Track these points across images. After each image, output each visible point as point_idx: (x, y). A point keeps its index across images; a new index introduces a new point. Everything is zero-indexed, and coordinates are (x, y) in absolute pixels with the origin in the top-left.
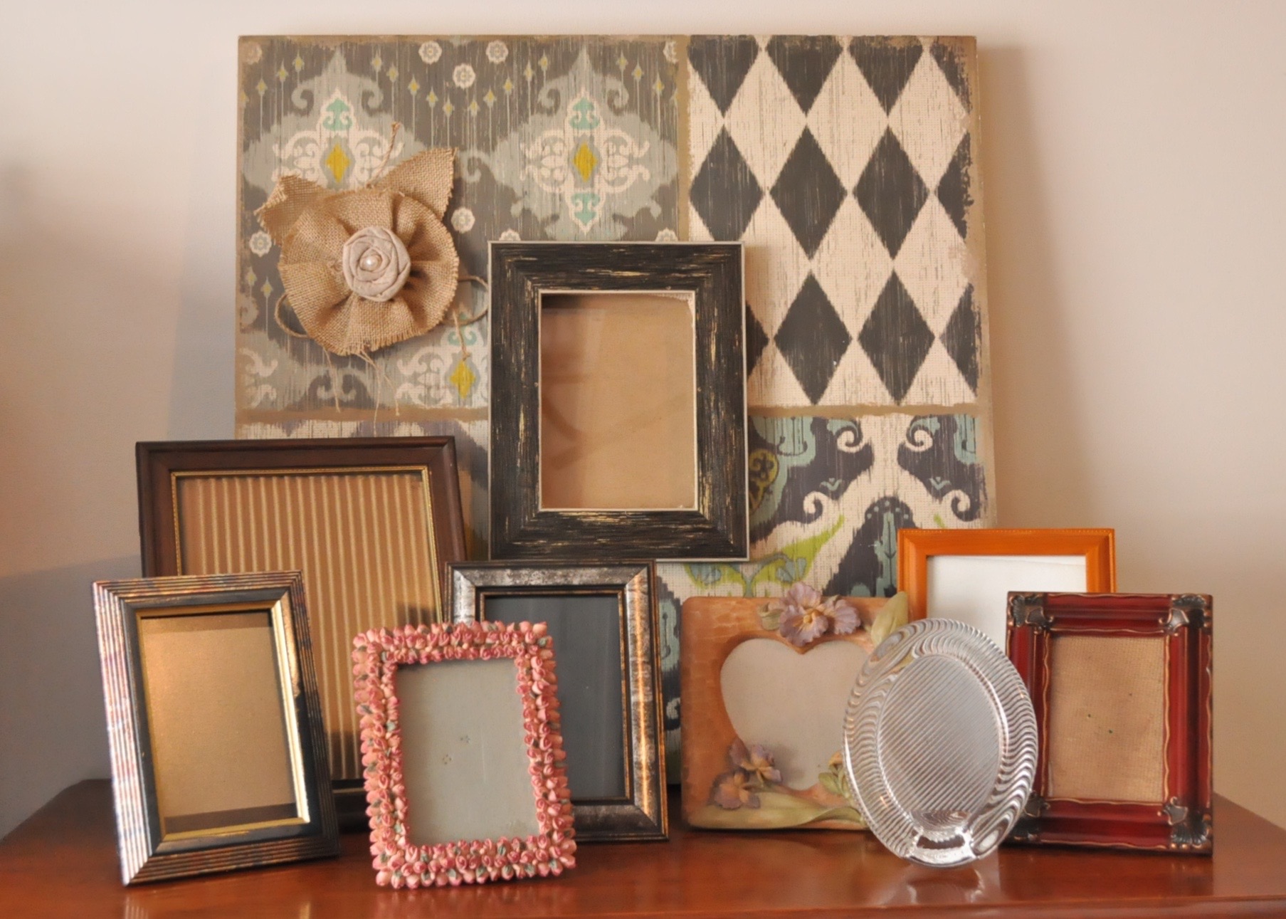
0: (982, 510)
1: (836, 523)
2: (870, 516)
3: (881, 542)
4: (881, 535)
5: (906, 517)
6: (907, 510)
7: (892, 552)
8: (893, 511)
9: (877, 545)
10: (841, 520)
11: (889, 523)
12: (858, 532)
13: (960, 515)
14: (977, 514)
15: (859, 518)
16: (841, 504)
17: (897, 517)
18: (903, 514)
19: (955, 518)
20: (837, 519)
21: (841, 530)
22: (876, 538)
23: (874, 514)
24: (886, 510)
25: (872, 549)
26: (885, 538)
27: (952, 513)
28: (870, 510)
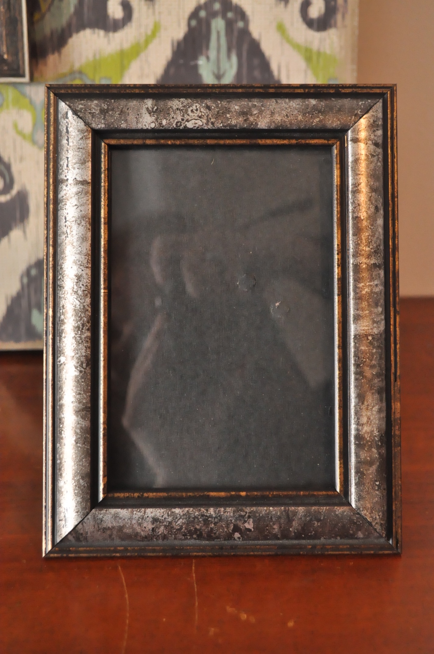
0: (339, 17)
1: (149, 33)
2: (194, 23)
3: (208, 58)
4: (208, 47)
5: (241, 24)
6: (241, 14)
7: (221, 72)
8: (224, 16)
9: (202, 62)
10: (156, 28)
11: (218, 33)
12: (179, 44)
13: (310, 23)
14: (332, 22)
15: (179, 25)
16: (157, 7)
17: (230, 25)
18: (236, 21)
19: (304, 27)
20: (151, 27)
21: (156, 42)
22: (201, 54)
23: (200, 21)
24: (214, 15)
25: (196, 67)
26: (212, 53)
27: (300, 20)
28: (194, 15)
